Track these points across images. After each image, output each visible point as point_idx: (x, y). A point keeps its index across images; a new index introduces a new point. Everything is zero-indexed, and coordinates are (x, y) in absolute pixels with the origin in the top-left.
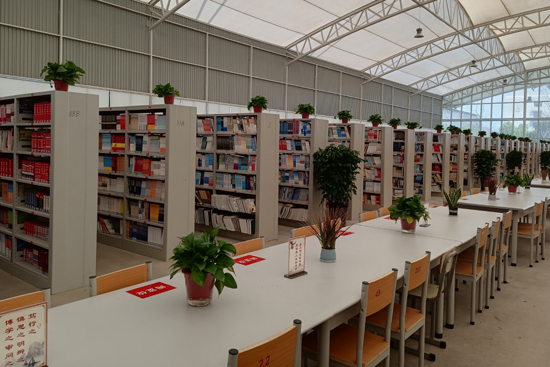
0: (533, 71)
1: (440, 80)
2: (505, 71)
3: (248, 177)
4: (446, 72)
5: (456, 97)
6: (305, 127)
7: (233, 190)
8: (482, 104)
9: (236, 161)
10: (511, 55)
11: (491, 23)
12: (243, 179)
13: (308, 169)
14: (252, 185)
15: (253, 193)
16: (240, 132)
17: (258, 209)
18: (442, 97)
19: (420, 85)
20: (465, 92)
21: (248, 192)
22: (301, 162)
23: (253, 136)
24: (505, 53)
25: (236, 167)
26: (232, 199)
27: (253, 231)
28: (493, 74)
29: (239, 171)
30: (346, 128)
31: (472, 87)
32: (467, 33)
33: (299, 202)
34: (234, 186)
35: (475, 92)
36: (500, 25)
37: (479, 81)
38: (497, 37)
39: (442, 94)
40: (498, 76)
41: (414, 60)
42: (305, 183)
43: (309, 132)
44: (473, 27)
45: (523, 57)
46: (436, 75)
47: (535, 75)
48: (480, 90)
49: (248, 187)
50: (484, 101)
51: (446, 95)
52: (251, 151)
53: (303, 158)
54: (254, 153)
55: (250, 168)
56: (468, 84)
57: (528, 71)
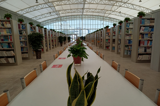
0: (62, 17)
1: (40, 17)
2: (56, 16)
3: (9, 44)
4: (41, 15)
5: (44, 23)
6: (23, 27)
7: (3, 49)
8: (51, 25)
9: (2, 38)
10: (58, 12)
11: (53, 2)
12: (7, 44)
13: (26, 41)
14: (11, 46)
15: (13, 49)
16: (3, 27)
17: (16, 54)
18: (40, 23)
19: (34, 18)
20: (46, 21)
21: (10, 49)
22: (23, 38)
23: (9, 28)
24: (56, 11)
25: (2, 40)
26: (3, 52)
27: (15, 62)
28: (53, 17)
29: (4, 42)
30: (33, 28)
31: (48, 20)
32: (48, 4)
33: (24, 52)
34: (2, 47)
35: (49, 22)
36: (56, 3)
37: (50, 19)
38: (54, 6)
39: (40, 22)
40: (54, 18)
41: (33, 10)
42: (25, 45)
43: (25, 28)
44: (49, 2)
45: (60, 13)
46: (39, 16)
47: (62, 18)
48: (50, 21)
49: (9, 47)
50: (52, 24)
51: (42, 22)
52: (9, 34)
53: (23, 37)
54: (11, 34)
55: (10, 40)
56: (47, 19)
57: (61, 17)
